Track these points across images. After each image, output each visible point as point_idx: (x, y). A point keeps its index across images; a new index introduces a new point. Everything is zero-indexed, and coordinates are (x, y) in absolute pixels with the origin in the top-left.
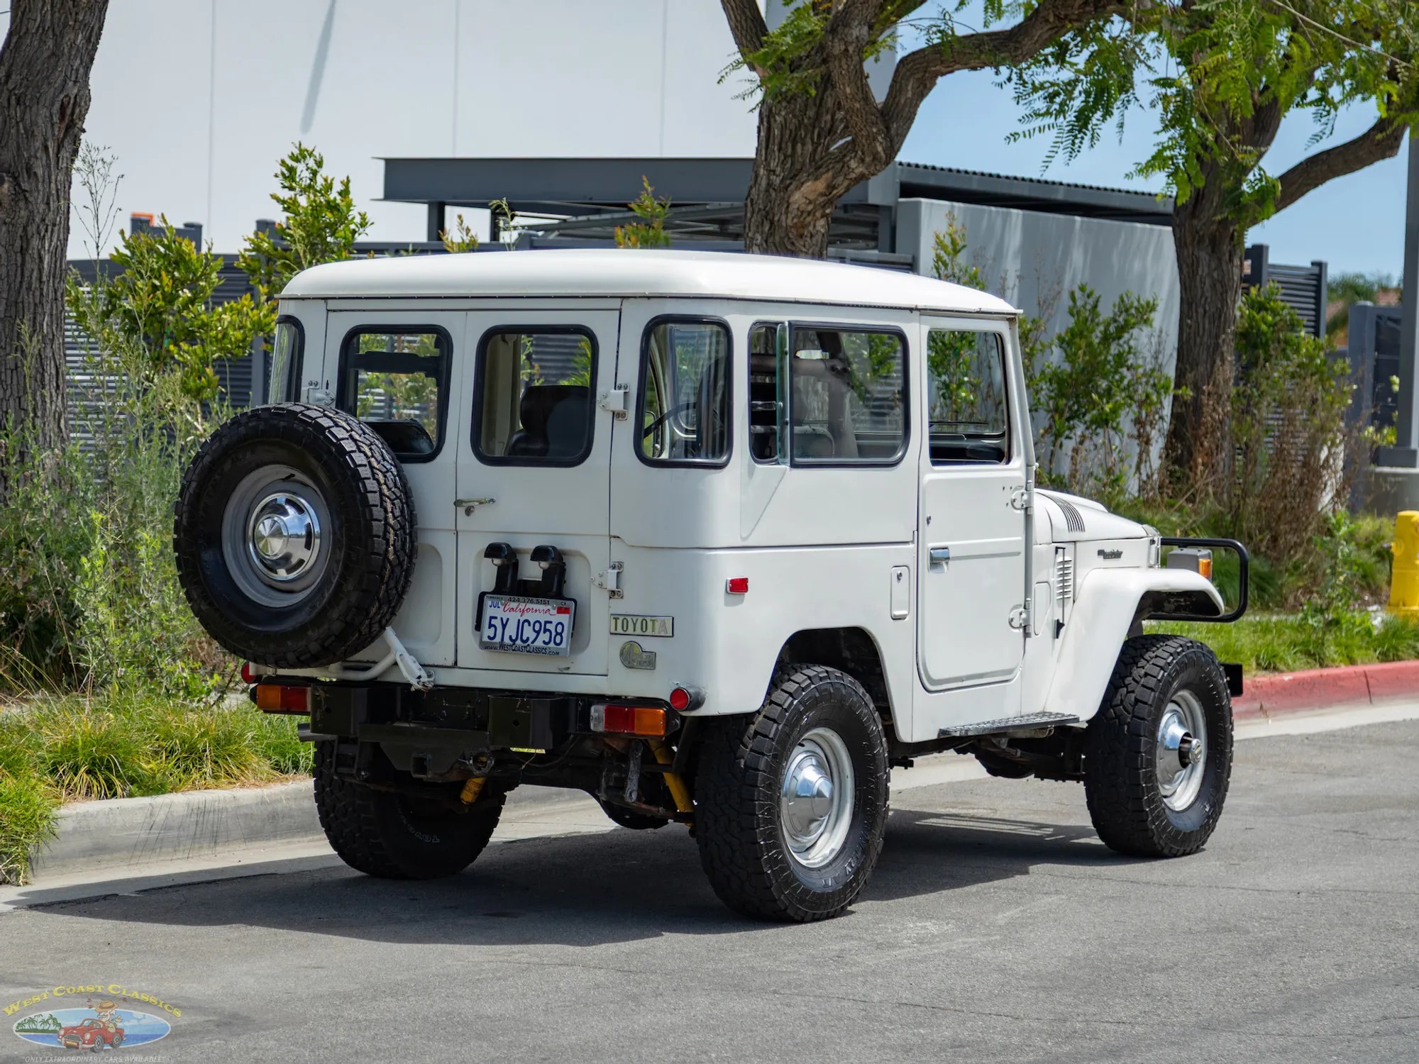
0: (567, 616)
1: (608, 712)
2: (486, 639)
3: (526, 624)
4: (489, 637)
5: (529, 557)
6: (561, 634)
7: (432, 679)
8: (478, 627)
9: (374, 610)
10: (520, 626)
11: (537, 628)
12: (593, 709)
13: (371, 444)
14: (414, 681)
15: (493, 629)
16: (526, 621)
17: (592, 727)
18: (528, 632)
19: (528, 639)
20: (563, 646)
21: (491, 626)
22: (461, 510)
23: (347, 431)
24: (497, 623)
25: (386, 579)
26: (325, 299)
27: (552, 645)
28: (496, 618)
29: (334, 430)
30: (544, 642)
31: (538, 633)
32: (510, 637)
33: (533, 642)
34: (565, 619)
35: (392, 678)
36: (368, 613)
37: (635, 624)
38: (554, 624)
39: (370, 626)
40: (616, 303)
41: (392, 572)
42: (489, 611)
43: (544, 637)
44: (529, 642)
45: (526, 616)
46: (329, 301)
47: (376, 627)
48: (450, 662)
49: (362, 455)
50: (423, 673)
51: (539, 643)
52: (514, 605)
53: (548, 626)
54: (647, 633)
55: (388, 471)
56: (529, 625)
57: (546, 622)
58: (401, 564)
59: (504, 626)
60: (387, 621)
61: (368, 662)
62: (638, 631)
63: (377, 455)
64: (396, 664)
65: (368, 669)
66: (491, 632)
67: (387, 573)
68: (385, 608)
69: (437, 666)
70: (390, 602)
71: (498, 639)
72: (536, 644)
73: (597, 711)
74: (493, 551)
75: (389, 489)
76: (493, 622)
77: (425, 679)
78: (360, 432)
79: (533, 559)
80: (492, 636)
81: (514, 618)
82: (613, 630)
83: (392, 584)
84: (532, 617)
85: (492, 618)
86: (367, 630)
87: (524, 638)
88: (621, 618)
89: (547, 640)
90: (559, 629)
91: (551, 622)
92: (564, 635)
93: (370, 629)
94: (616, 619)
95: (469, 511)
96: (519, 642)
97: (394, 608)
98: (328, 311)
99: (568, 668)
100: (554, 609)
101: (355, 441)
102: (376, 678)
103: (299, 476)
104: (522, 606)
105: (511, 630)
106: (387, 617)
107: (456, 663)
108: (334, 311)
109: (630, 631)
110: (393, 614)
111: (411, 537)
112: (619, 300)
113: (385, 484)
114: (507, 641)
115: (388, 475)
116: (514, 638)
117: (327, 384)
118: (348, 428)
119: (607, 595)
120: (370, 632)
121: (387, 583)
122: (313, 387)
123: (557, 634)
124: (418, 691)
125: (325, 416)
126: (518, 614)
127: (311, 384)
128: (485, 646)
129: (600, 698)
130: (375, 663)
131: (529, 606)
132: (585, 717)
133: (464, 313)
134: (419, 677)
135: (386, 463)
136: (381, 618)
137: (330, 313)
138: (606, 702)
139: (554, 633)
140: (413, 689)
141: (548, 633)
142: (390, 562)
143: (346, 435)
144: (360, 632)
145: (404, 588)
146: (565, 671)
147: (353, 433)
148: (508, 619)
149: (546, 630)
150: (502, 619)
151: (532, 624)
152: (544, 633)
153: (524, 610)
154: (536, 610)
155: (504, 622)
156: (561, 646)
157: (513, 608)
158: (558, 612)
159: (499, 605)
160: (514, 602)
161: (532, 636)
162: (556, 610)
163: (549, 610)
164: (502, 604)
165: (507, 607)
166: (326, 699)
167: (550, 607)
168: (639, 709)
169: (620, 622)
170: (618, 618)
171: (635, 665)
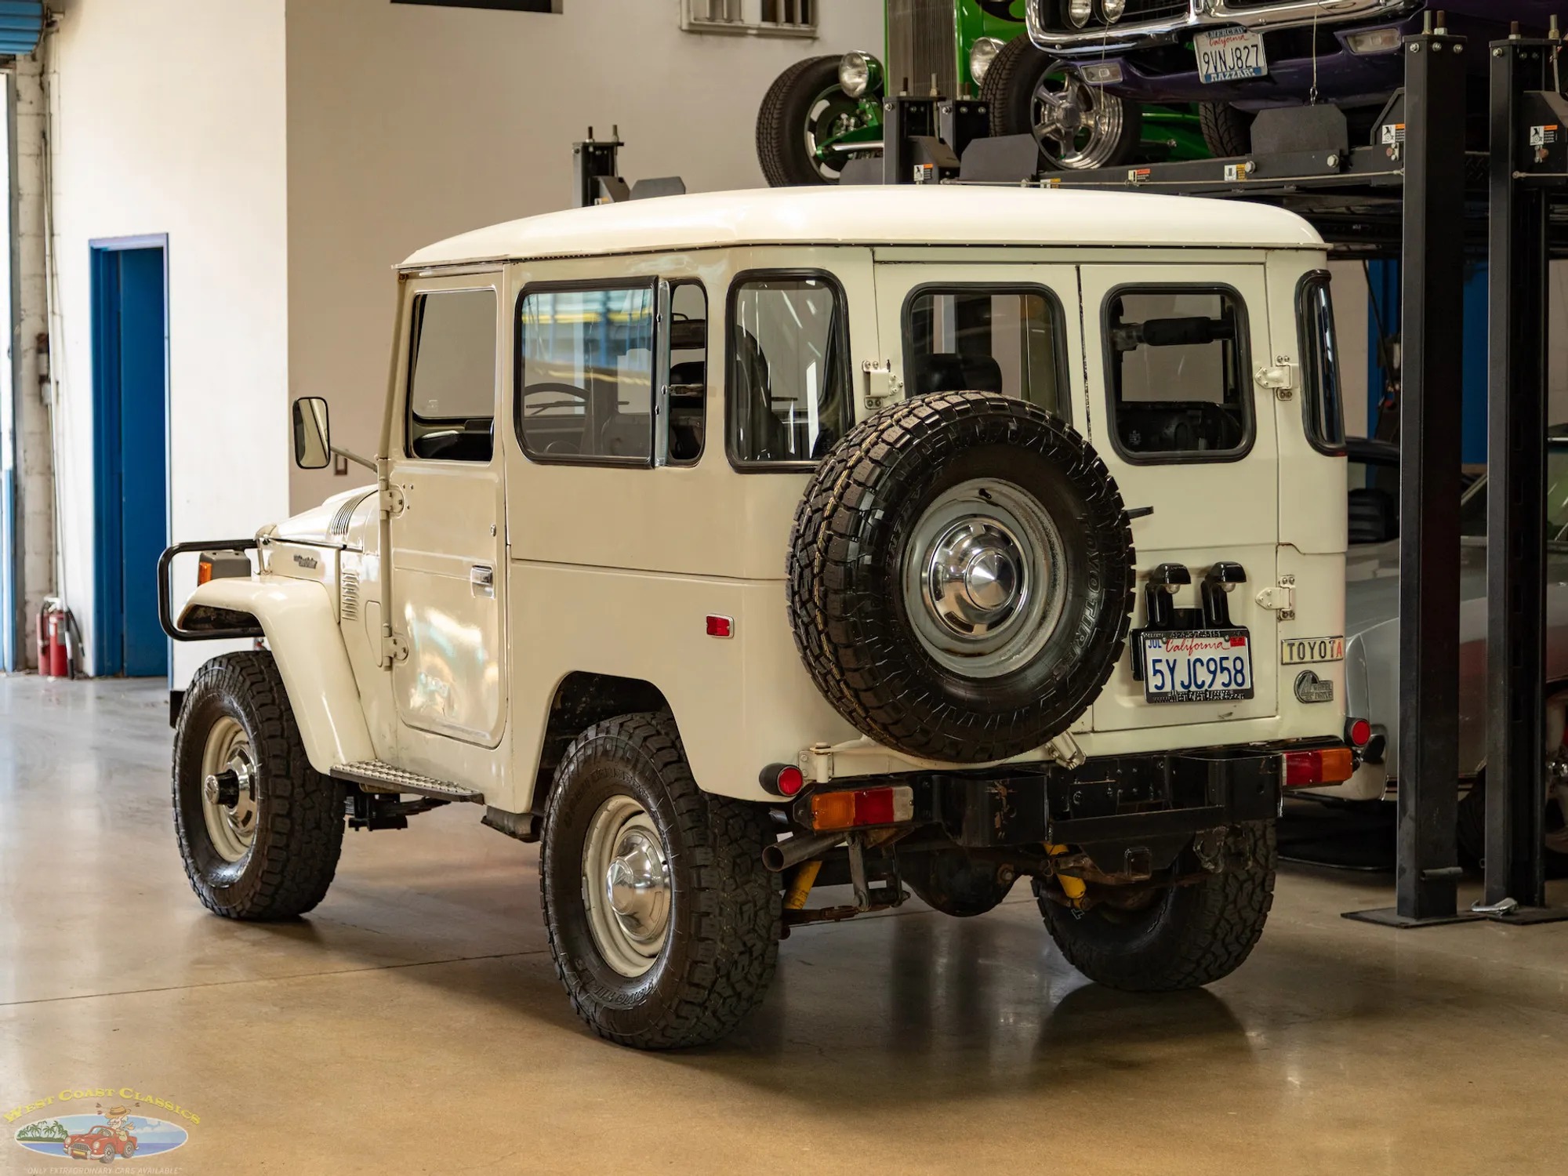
0: (1244, 648)
2: (1152, 690)
3: (1198, 664)
4: (1156, 687)
6: (1241, 671)
8: (1139, 676)
10: (1192, 666)
11: (1212, 668)
15: (1159, 675)
16: (1198, 660)
18: (1203, 675)
19: (1203, 682)
21: (1156, 672)
24: (1162, 667)
27: (1233, 686)
28: (1160, 661)
30: (1223, 684)
31: (1214, 673)
32: (1182, 683)
33: (1210, 686)
37: (1312, 649)
38: (1232, 659)
40: (1259, 256)
42: (1152, 654)
43: (1222, 678)
44: (1206, 687)
45: (1196, 654)
46: (876, 249)
51: (1217, 686)
52: (1177, 642)
53: (1225, 664)
54: (1326, 658)
56: (1202, 664)
57: (1222, 659)
59: (1172, 670)
62: (1317, 657)
66: (1157, 680)
71: (1168, 688)
72: (1213, 689)
76: (1158, 667)
80: (1159, 685)
81: (1182, 658)
82: (1287, 659)
84: (1204, 655)
85: (1155, 661)
87: (1199, 683)
88: (1297, 643)
89: (1226, 681)
90: (1239, 667)
91: (1227, 658)
92: (1246, 672)
94: (1291, 645)
96: (1193, 688)
98: (875, 262)
100: (1226, 640)
104: (1188, 642)
105: (1182, 675)
109: (1308, 658)
112: (1263, 251)
114: (1179, 688)
116: (1186, 683)
119: (1273, 615)
123: (1237, 672)
126: (1187, 652)
128: (1154, 699)
129: (1283, 744)
131: (1197, 641)
139: (1233, 672)
141: (1226, 673)
148: (1175, 661)
149: (1223, 669)
150: (1167, 661)
151: (1205, 663)
152: (1222, 672)
153: (1191, 648)
154: (1206, 646)
155: (1171, 666)
156: (1244, 687)
157: (1177, 647)
158: (1232, 645)
159: (1161, 644)
160: (1179, 637)
161: (1208, 678)
162: (1229, 643)
163: (1221, 643)
164: (1164, 643)
165: (1170, 646)
166: (1009, 796)
167: (1221, 640)
168: (1325, 751)
169: (1295, 649)
170: (1293, 644)
171: (1314, 698)
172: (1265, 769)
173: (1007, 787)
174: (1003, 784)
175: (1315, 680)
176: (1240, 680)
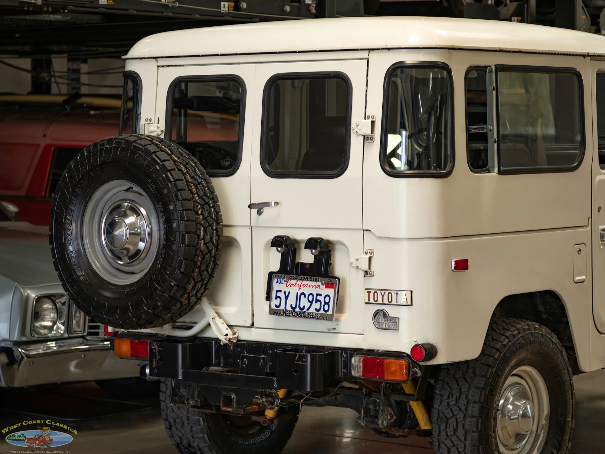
0: (333, 290)
1: (365, 361)
2: (273, 307)
3: (303, 296)
4: (276, 306)
5: (303, 245)
6: (328, 304)
7: (236, 336)
8: (268, 298)
9: (190, 287)
10: (298, 297)
11: (311, 298)
12: (353, 359)
13: (187, 164)
14: (222, 338)
15: (278, 299)
16: (303, 294)
17: (353, 373)
18: (304, 302)
19: (304, 307)
20: (330, 312)
21: (277, 297)
22: (255, 211)
23: (169, 155)
24: (281, 295)
25: (198, 264)
26: (156, 58)
27: (322, 311)
28: (280, 291)
29: (159, 154)
30: (316, 309)
31: (311, 302)
32: (291, 305)
33: (308, 310)
34: (331, 292)
35: (208, 334)
36: (186, 289)
37: (383, 296)
38: (323, 295)
39: (189, 298)
40: (365, 54)
41: (203, 258)
42: (276, 286)
43: (316, 306)
44: (305, 310)
45: (303, 290)
46: (159, 59)
47: (193, 299)
48: (249, 324)
49: (179, 172)
50: (229, 332)
51: (312, 310)
52: (293, 282)
53: (319, 298)
54: (392, 303)
55: (199, 184)
56: (305, 297)
57: (317, 295)
58: (210, 252)
59: (287, 298)
60: (202, 294)
61: (191, 322)
62: (386, 301)
63: (191, 172)
64: (209, 325)
65: (190, 328)
66: (277, 302)
67: (200, 259)
68: (199, 285)
69: (240, 326)
70: (202, 280)
71: (282, 307)
72: (310, 311)
73: (357, 361)
74: (277, 242)
75: (200, 197)
76: (279, 294)
77: (230, 336)
78: (179, 155)
79: (306, 247)
80: (278, 305)
81: (294, 291)
82: (367, 301)
83: (203, 267)
84: (307, 291)
85: (278, 291)
86: (187, 301)
87: (302, 307)
88: (373, 292)
89: (318, 308)
90: (327, 300)
91: (320, 295)
92: (331, 304)
93: (189, 300)
94: (369, 292)
95: (259, 213)
96: (297, 309)
97: (206, 284)
98: (158, 66)
99: (335, 329)
100: (323, 284)
101: (175, 161)
102: (197, 334)
103: (136, 188)
104: (300, 283)
105: (292, 301)
106: (202, 291)
107: (253, 324)
108: (163, 66)
109: (380, 301)
110: (205, 289)
111: (217, 232)
112: (367, 52)
113: (197, 193)
114: (289, 308)
115: (199, 186)
116: (294, 306)
117: (159, 120)
118: (170, 152)
119: (362, 274)
120: (189, 303)
121: (200, 267)
122: (148, 122)
123: (326, 303)
124: (225, 345)
125: (153, 143)
126: (297, 288)
127: (146, 120)
128: (272, 312)
129: (358, 351)
130: (196, 323)
131: (305, 282)
132: (347, 365)
133: (254, 65)
134: (227, 335)
135: (198, 178)
136: (197, 292)
137: (160, 68)
138: (363, 354)
139: (323, 303)
140: (222, 343)
141: (319, 303)
142: (201, 251)
143: (168, 158)
144: (181, 303)
145: (213, 269)
146: (332, 331)
147: (173, 156)
148: (289, 292)
149: (317, 301)
150: (285, 292)
151: (307, 296)
152: (316, 302)
153: (300, 286)
154: (310, 286)
155: (287, 295)
156: (329, 313)
157: (293, 284)
158: (326, 287)
159: (283, 282)
160: (293, 279)
161: (307, 305)
162: (324, 286)
163: (319, 285)
164: (285, 281)
165: (288, 283)
166: (159, 351)
167: (320, 283)
168: (387, 360)
169: (371, 295)
170: (370, 292)
171: (384, 327)
172: (297, 361)
173: (159, 346)
174: (157, 344)
175: (385, 315)
176: (326, 308)
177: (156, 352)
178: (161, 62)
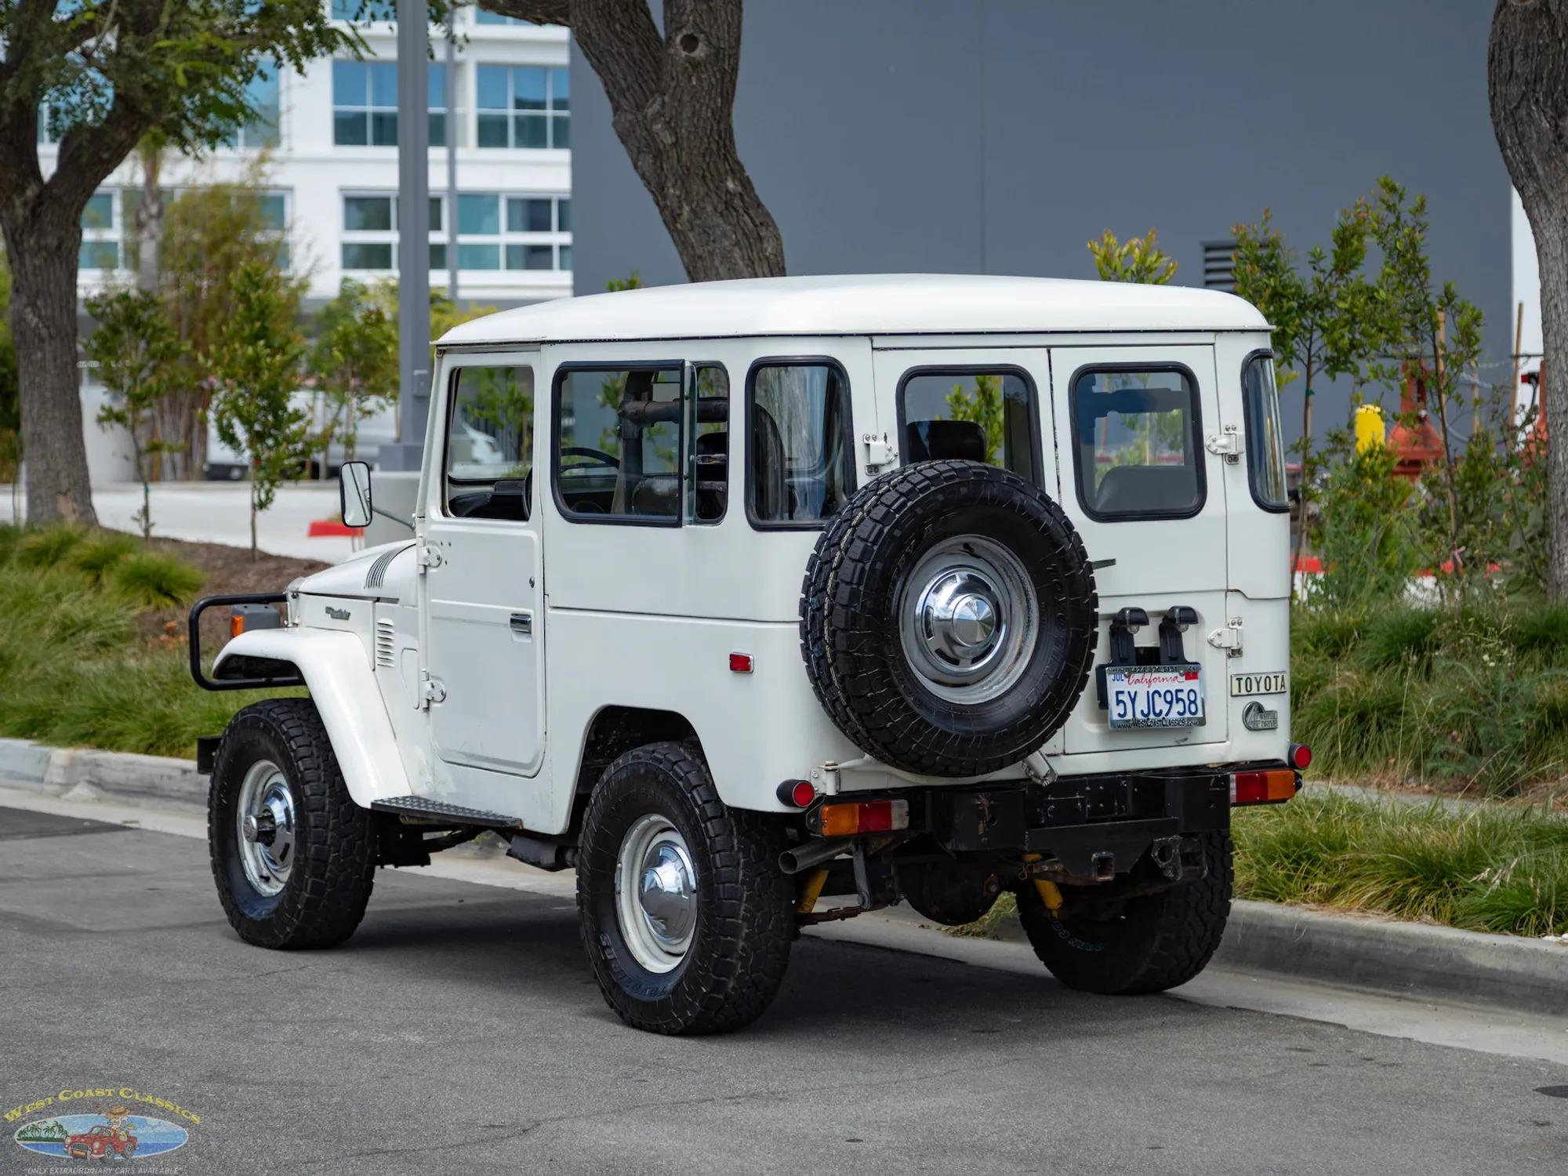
0: (1197, 681)
1: (1239, 780)
2: (1115, 718)
3: (1156, 695)
4: (1119, 715)
6: (1194, 702)
8: (1105, 705)
10: (1151, 697)
11: (1169, 699)
15: (1122, 705)
16: (1156, 692)
18: (1160, 705)
19: (1161, 711)
20: (1200, 714)
21: (1119, 702)
24: (1124, 698)
26: (870, 335)
27: (1188, 715)
28: (1122, 692)
30: (1179, 713)
31: (1170, 703)
32: (1142, 711)
33: (1167, 714)
34: (1195, 685)
37: (1258, 683)
38: (1186, 692)
40: (1209, 338)
42: (1113, 686)
43: (1178, 707)
44: (1163, 715)
45: (1155, 686)
46: (874, 338)
48: (1059, 749)
51: (1173, 715)
52: (1138, 676)
53: (1180, 695)
54: (1271, 691)
56: (1160, 696)
57: (1177, 691)
59: (1133, 701)
62: (1262, 690)
66: (1120, 709)
71: (1129, 716)
72: (1170, 717)
76: (1121, 697)
80: (1122, 713)
82: (1236, 692)
84: (1161, 687)
85: (1118, 693)
87: (1157, 711)
88: (1244, 678)
89: (1181, 710)
90: (1192, 698)
91: (1182, 691)
92: (1199, 702)
94: (1239, 680)
96: (1152, 716)
98: (873, 349)
100: (1181, 675)
104: (1148, 676)
105: (1142, 705)
108: (882, 350)
109: (1255, 690)
112: (1213, 334)
114: (1139, 716)
116: (1146, 712)
117: (886, 438)
119: (1224, 654)
123: (1191, 703)
126: (1146, 685)
131: (1156, 675)
137: (875, 352)
139: (1187, 703)
141: (1181, 703)
146: (1183, 743)
148: (1136, 692)
149: (1178, 700)
150: (1129, 692)
151: (1162, 695)
152: (1177, 702)
153: (1150, 681)
154: (1163, 679)
155: (1132, 696)
156: (1197, 716)
157: (1138, 680)
158: (1186, 679)
159: (1122, 678)
160: (1139, 672)
161: (1165, 708)
162: (1184, 677)
163: (1176, 677)
164: (1125, 677)
165: (1131, 679)
166: (990, 807)
167: (1177, 674)
168: (1270, 773)
169: (1243, 683)
170: (1241, 679)
171: (1260, 726)
172: (1214, 786)
173: (989, 800)
174: (986, 797)
175: (1260, 709)
176: (1193, 710)
177: (984, 810)
178: (879, 342)
